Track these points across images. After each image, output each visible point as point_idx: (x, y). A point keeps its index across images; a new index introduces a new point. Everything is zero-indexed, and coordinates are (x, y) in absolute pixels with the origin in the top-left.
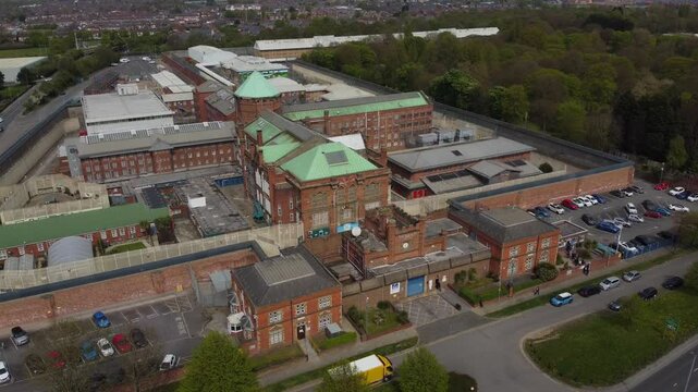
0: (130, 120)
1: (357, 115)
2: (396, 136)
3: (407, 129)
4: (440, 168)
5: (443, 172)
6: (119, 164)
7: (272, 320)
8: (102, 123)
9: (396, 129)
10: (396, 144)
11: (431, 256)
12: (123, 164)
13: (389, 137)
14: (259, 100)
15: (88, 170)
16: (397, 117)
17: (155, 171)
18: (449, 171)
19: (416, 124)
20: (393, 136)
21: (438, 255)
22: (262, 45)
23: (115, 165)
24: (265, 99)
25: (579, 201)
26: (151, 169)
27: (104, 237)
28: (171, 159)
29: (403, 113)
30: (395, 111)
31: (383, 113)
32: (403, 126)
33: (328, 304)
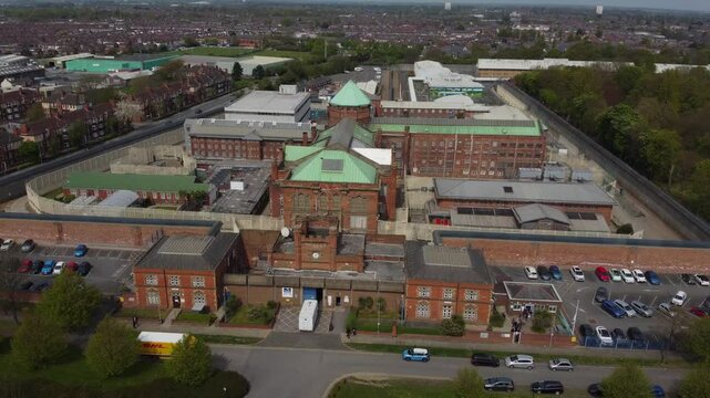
0: (259, 113)
1: (446, 135)
2: (493, 164)
3: (508, 159)
4: (477, 201)
5: (479, 206)
6: (220, 145)
7: (149, 282)
8: (237, 112)
9: (493, 157)
10: (491, 173)
11: (343, 274)
12: (223, 147)
13: (484, 164)
14: (343, 107)
15: (196, 146)
16: (495, 144)
17: (247, 158)
18: (488, 206)
19: (520, 155)
20: (489, 164)
21: (350, 274)
22: (483, 63)
23: (216, 147)
24: (348, 108)
25: (617, 273)
26: (244, 155)
27: (155, 197)
28: (261, 150)
29: (503, 141)
30: (495, 137)
31: (478, 137)
32: (503, 155)
33: (202, 284)
